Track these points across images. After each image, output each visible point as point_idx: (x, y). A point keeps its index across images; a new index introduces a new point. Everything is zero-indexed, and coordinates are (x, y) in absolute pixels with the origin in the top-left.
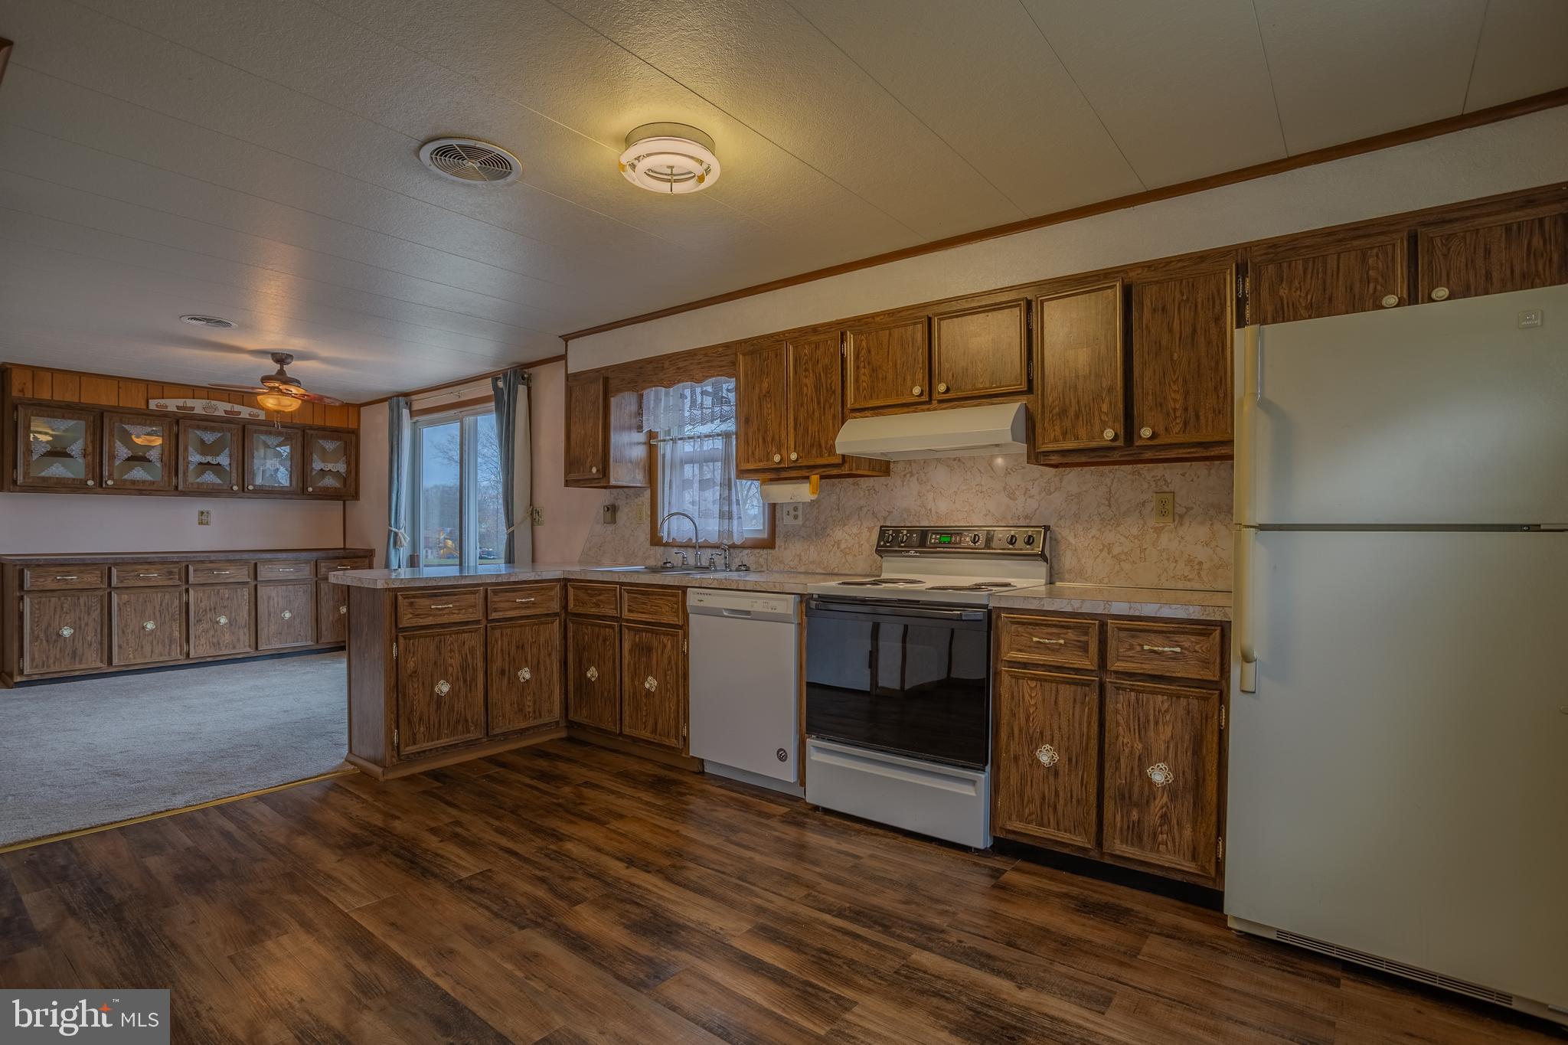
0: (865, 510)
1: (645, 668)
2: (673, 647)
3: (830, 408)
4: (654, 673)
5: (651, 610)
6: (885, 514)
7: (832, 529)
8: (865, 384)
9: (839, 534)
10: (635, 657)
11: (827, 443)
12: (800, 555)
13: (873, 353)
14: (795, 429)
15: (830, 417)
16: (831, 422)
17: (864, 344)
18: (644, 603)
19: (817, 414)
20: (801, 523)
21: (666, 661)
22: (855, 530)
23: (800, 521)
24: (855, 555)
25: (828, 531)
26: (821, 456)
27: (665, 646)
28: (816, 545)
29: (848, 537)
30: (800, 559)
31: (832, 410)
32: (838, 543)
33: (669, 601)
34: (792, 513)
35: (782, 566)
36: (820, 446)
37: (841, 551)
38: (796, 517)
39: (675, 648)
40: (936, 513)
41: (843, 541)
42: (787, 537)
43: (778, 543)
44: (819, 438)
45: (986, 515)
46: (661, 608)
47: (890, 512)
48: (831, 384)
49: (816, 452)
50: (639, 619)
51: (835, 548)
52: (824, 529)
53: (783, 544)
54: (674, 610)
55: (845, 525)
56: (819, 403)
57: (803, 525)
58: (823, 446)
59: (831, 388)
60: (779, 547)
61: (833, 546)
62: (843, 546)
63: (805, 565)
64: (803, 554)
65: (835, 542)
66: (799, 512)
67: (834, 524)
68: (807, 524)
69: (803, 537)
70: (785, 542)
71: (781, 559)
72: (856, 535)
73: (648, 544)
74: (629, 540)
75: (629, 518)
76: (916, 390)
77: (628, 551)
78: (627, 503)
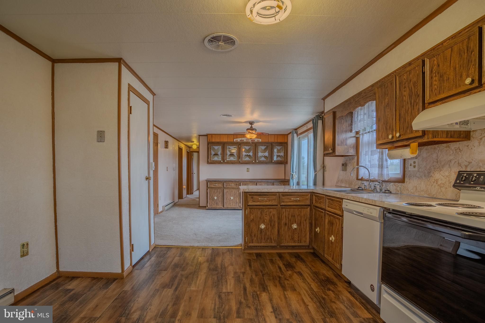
0: (452, 162)
7: (433, 173)
9: (437, 175)
12: (416, 187)
22: (447, 174)
23: (416, 169)
24: (446, 188)
25: (431, 174)
28: (425, 182)
29: (442, 177)
30: (416, 189)
32: (437, 181)
34: (413, 164)
37: (438, 185)
38: (414, 167)
41: (440, 180)
42: (410, 177)
43: (406, 180)
51: (435, 184)
52: (429, 173)
55: (440, 171)
57: (418, 171)
60: (407, 182)
61: (434, 182)
62: (439, 182)
63: (418, 192)
64: (418, 186)
65: (435, 180)
66: (416, 164)
67: (434, 170)
68: (420, 170)
69: (418, 177)
70: (409, 180)
71: (407, 188)
72: (447, 176)
73: (356, 179)
74: (350, 178)
75: (350, 168)
77: (350, 182)
78: (350, 162)
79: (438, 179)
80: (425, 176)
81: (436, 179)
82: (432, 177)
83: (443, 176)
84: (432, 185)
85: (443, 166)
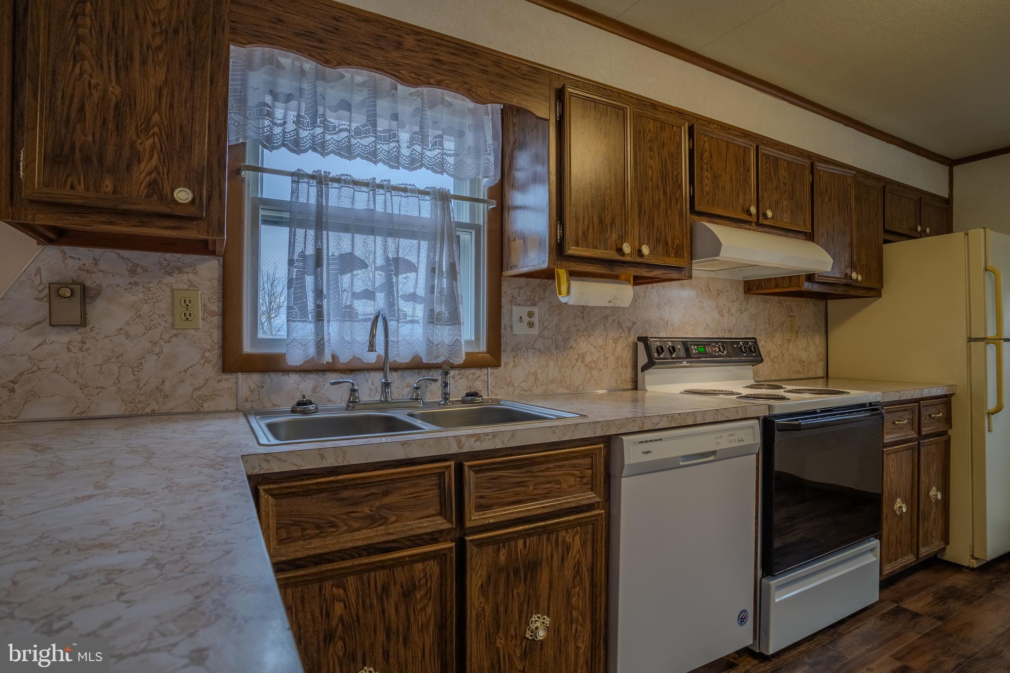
0: (610, 320)
1: (521, 604)
2: (584, 545)
3: (677, 203)
4: (543, 603)
5: (536, 492)
6: (629, 324)
7: (576, 340)
8: (707, 188)
9: (583, 345)
10: (496, 593)
11: (673, 242)
12: (535, 374)
13: (715, 159)
14: (640, 216)
15: (677, 214)
16: (677, 218)
17: (707, 145)
18: (519, 484)
19: (663, 205)
20: (537, 333)
21: (569, 573)
22: (600, 342)
23: (535, 331)
24: (601, 370)
25: (571, 342)
26: (668, 255)
27: (568, 548)
28: (557, 360)
29: (593, 349)
30: (536, 379)
31: (679, 206)
32: (583, 356)
33: (574, 466)
34: (526, 319)
35: (511, 389)
36: (667, 244)
37: (586, 365)
38: (531, 325)
39: (589, 544)
40: (672, 325)
41: (588, 354)
42: (517, 350)
43: (504, 359)
44: (665, 233)
45: (706, 328)
46: (559, 483)
47: (634, 323)
48: (677, 176)
49: (663, 249)
50: (514, 516)
51: (579, 363)
52: (566, 340)
53: (511, 360)
54: (585, 481)
55: (589, 336)
56: (665, 193)
57: (540, 335)
58: (670, 244)
59: (677, 181)
60: (506, 365)
61: (577, 360)
62: (588, 359)
63: (542, 385)
64: (539, 371)
65: (579, 355)
66: (535, 319)
67: (578, 335)
68: (545, 333)
69: (540, 350)
70: (514, 358)
71: (509, 379)
72: (601, 347)
73: (210, 371)
74: (141, 363)
75: (140, 316)
76: (753, 210)
77: (138, 387)
78: (136, 284)
79: (586, 353)
80: (556, 346)
81: (581, 354)
82: (574, 349)
83: (595, 347)
84: (573, 367)
85: (594, 325)
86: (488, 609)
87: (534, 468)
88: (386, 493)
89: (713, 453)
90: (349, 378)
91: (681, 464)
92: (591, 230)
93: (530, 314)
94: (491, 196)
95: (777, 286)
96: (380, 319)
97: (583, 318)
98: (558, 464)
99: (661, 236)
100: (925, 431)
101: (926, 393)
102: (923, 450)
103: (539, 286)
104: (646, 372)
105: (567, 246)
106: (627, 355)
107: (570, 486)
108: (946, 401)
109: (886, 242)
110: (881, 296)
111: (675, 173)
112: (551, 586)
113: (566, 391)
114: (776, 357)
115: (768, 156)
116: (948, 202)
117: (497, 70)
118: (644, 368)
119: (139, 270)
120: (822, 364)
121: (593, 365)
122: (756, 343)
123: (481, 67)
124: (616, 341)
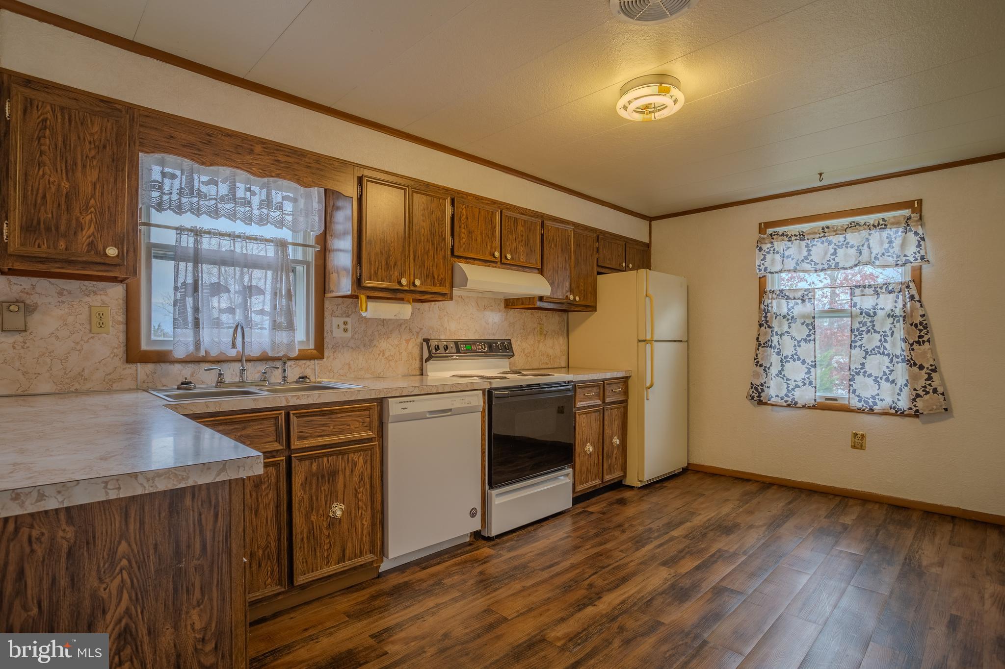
0: (403, 327)
1: (326, 496)
2: (365, 462)
3: (441, 250)
4: (340, 496)
5: (334, 430)
6: (418, 330)
7: (378, 341)
8: (464, 240)
9: (383, 344)
10: (310, 489)
11: (438, 276)
12: (349, 364)
13: (469, 220)
14: (414, 260)
15: (441, 257)
16: (441, 261)
18: (323, 425)
19: (431, 252)
20: (350, 335)
21: (356, 479)
22: (396, 342)
23: (349, 334)
24: (396, 361)
25: (375, 342)
26: (434, 285)
27: (355, 464)
28: (364, 355)
29: (390, 347)
30: (350, 368)
31: (443, 252)
32: (383, 352)
33: (358, 416)
34: (342, 326)
35: (330, 375)
36: (434, 277)
37: (386, 358)
38: (346, 330)
39: (369, 462)
40: (450, 330)
41: (387, 350)
42: (335, 348)
43: (326, 354)
44: (433, 271)
45: (475, 333)
46: (349, 425)
47: (421, 329)
48: (442, 232)
49: (431, 281)
50: (321, 444)
51: (381, 356)
52: (371, 341)
53: (331, 354)
54: (365, 424)
55: (388, 338)
56: (433, 244)
57: (352, 338)
58: (436, 277)
59: (442, 236)
60: (328, 357)
61: (379, 354)
62: (387, 354)
63: (353, 371)
64: (352, 362)
65: (380, 351)
66: (349, 327)
67: (379, 337)
68: (356, 336)
69: (352, 348)
70: (334, 353)
71: (330, 368)
72: (397, 346)
73: (118, 362)
74: (67, 357)
75: (66, 324)
76: (497, 254)
77: (65, 373)
78: (63, 302)
82: (377, 347)
83: (392, 346)
84: (376, 359)
85: (391, 331)
86: (306, 497)
87: (333, 416)
88: (244, 428)
89: (450, 410)
90: (217, 367)
91: (428, 416)
92: (380, 270)
93: (345, 323)
94: (317, 243)
95: (522, 304)
96: (239, 327)
97: (383, 325)
98: (348, 414)
99: (429, 273)
100: (608, 400)
101: (609, 375)
102: (606, 413)
103: (352, 303)
104: (428, 363)
105: (363, 280)
106: (416, 351)
107: (356, 428)
108: (625, 381)
109: (599, 273)
110: (596, 311)
111: (441, 230)
112: (345, 486)
113: (370, 376)
114: (529, 353)
115: (509, 217)
116: (648, 246)
117: (318, 166)
118: (427, 360)
119: (65, 293)
120: (565, 357)
121: (391, 358)
122: (510, 343)
123: (306, 164)
124: (407, 341)
